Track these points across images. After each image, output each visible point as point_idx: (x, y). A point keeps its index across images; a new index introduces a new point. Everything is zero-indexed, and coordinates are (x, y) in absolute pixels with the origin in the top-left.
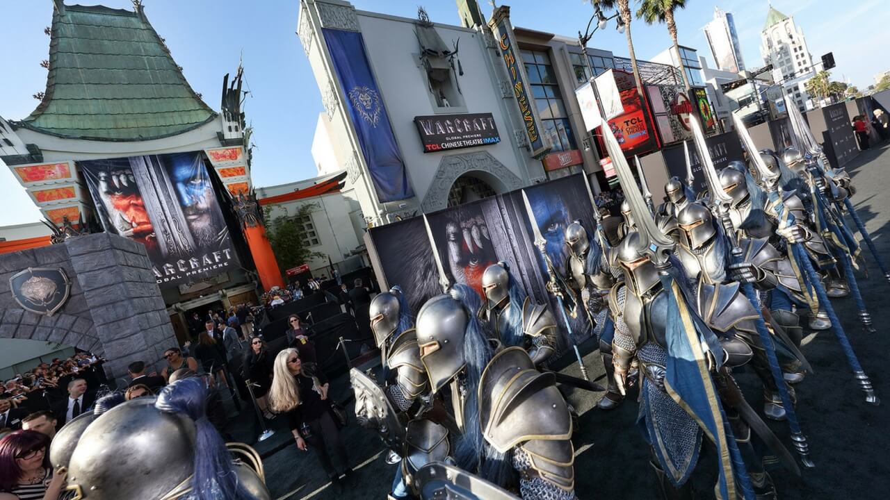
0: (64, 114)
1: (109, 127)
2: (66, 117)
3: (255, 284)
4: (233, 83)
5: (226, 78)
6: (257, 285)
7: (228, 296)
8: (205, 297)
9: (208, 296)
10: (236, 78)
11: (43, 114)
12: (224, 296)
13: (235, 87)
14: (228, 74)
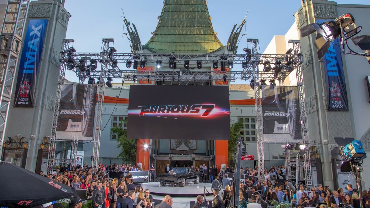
0: (158, 42)
1: (173, 50)
2: (159, 43)
3: (211, 158)
4: (238, 29)
5: (235, 26)
6: (211, 159)
7: (195, 160)
8: (184, 156)
9: (186, 156)
10: (240, 26)
11: (152, 41)
12: (194, 158)
13: (238, 31)
14: (237, 24)
